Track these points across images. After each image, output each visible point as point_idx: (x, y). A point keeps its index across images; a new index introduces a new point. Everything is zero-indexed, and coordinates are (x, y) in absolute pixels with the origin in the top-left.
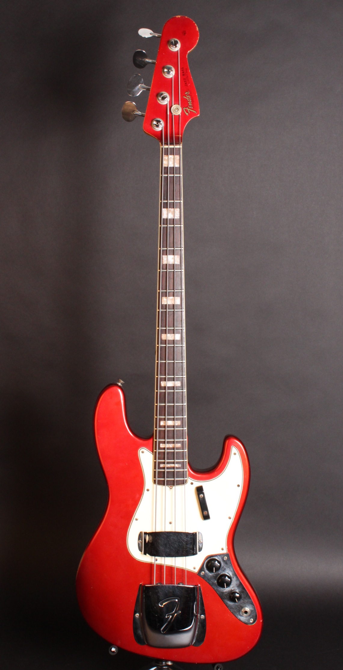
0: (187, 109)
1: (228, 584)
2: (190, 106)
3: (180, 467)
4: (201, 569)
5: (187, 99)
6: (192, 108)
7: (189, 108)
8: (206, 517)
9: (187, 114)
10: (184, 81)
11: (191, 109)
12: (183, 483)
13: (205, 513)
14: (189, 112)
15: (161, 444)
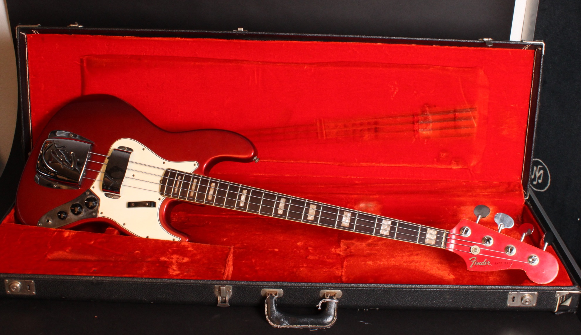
0: (475, 260)
1: (73, 211)
2: (477, 263)
3: (175, 192)
4: (92, 193)
5: (483, 261)
6: (475, 265)
7: (475, 261)
8: (130, 205)
9: (470, 259)
10: (499, 263)
11: (474, 263)
12: (162, 192)
13: (133, 205)
14: (472, 261)
15: (196, 180)
